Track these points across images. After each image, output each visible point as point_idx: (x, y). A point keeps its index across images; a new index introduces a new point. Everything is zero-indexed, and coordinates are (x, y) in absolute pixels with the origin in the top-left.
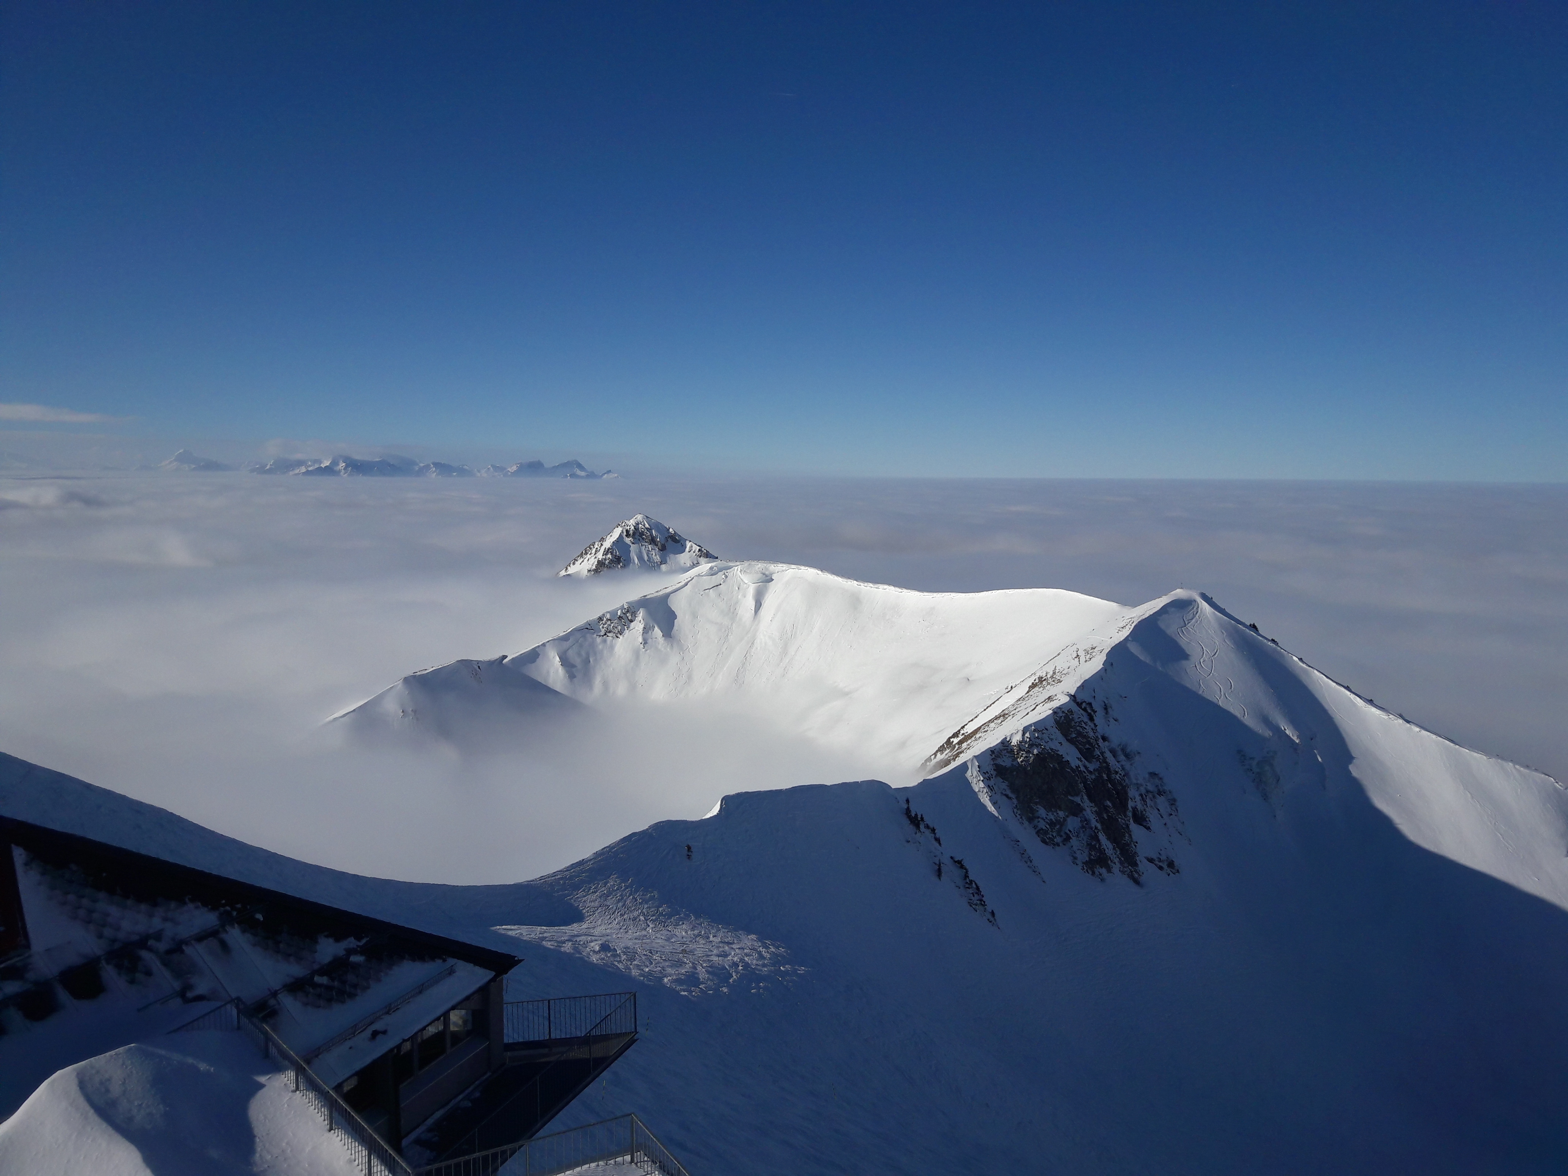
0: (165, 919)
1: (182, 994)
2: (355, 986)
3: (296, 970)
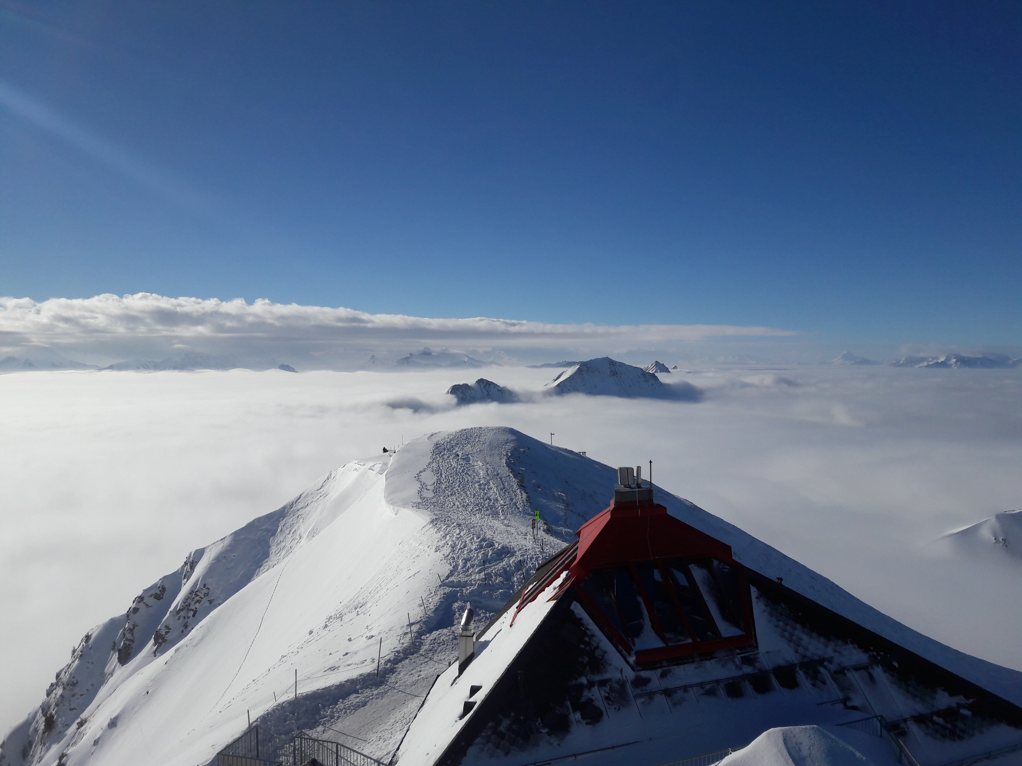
0: (835, 651)
1: (844, 702)
2: (963, 731)
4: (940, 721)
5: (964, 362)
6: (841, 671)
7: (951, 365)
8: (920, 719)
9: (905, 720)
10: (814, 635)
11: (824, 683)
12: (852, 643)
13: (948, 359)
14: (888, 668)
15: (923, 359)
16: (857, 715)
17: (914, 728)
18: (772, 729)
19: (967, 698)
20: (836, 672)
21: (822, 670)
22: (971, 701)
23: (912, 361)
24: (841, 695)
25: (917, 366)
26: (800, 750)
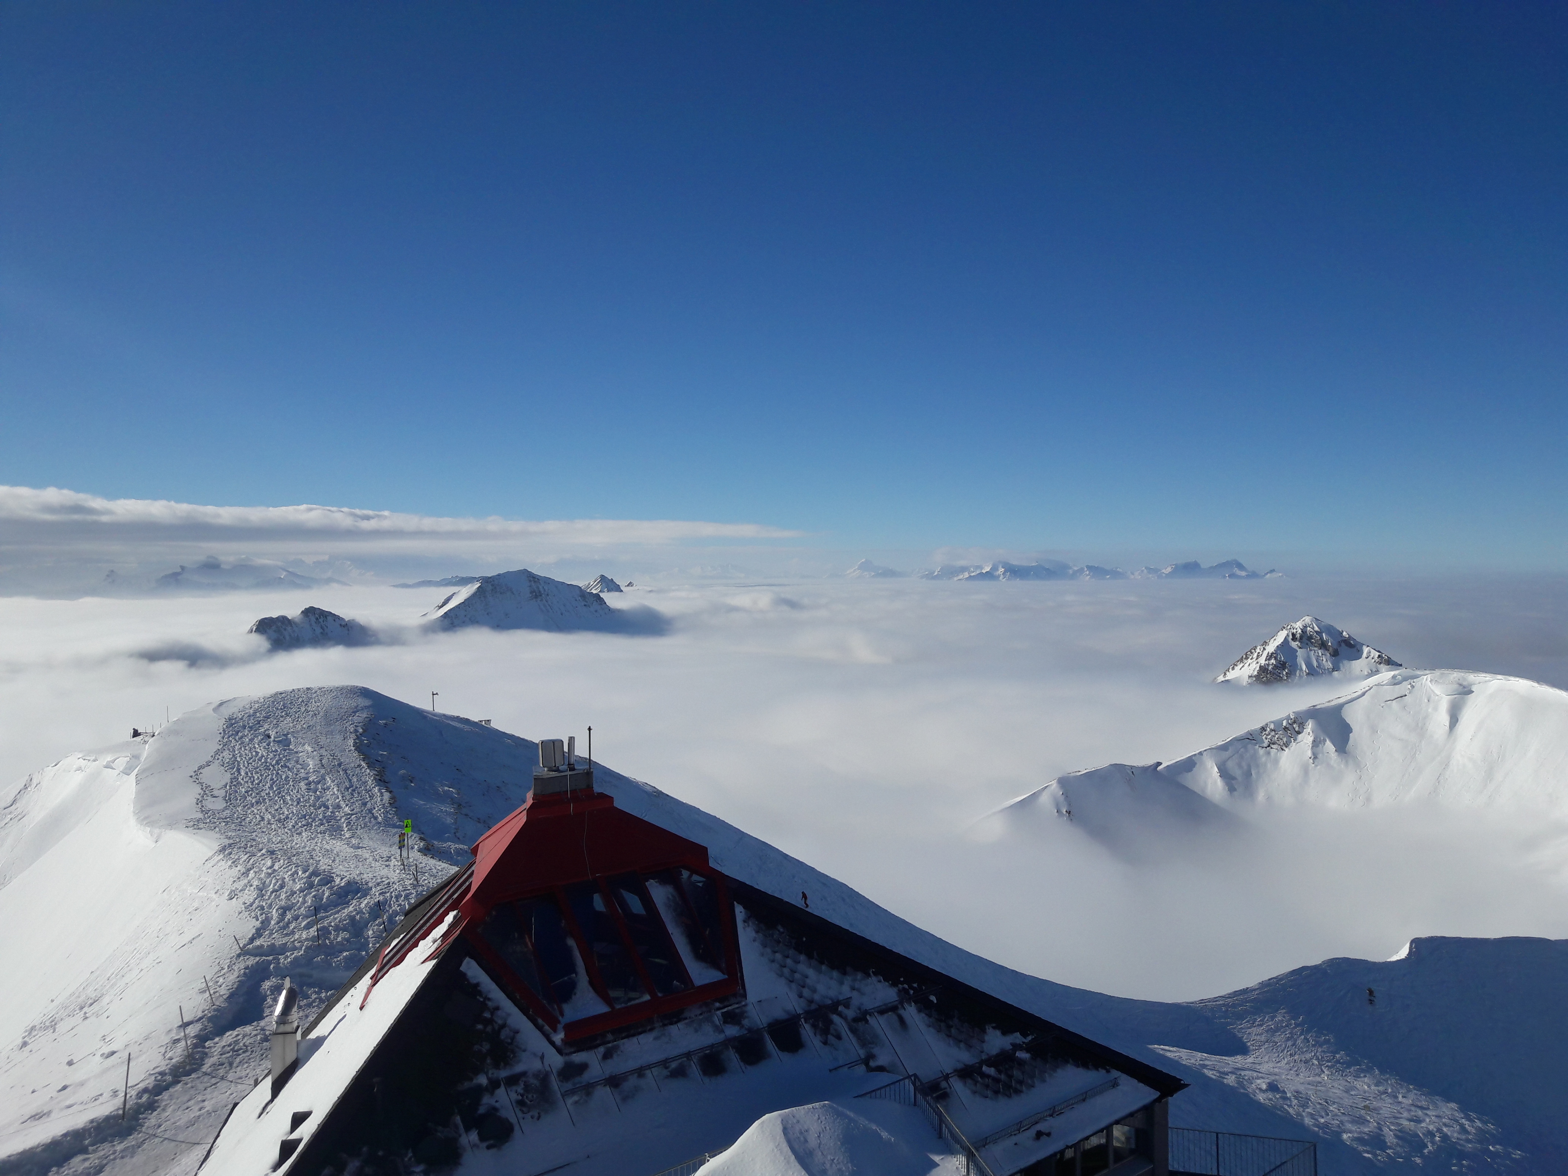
0: (853, 989)
1: (866, 1061)
2: (1021, 1082)
3: (966, 1057)
4: (992, 1071)
5: (1015, 572)
6: (863, 1017)
7: (999, 576)
8: (966, 1073)
9: (946, 1077)
10: (824, 967)
11: (839, 1037)
12: (875, 974)
13: (995, 568)
14: (924, 1006)
15: (963, 569)
16: (884, 1079)
17: (958, 1086)
18: (767, 1115)
19: (1024, 1035)
20: (856, 1020)
21: (836, 1018)
22: (1030, 1038)
23: (950, 572)
24: (862, 1053)
25: (956, 579)
26: (806, 1141)
